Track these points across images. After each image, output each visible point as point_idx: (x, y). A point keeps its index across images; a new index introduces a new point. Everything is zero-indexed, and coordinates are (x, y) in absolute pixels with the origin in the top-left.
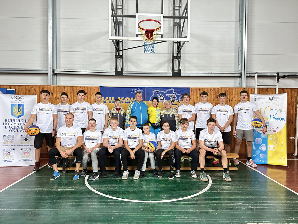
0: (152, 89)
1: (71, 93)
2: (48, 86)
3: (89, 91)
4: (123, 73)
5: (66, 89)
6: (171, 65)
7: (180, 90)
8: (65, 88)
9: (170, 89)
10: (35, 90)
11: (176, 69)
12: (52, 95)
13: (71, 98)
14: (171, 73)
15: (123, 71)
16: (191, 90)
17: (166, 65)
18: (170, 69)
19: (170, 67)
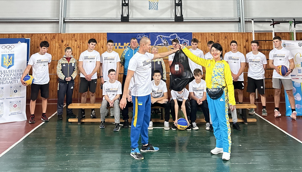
0: (157, 35)
1: (80, 39)
2: (59, 34)
3: (97, 37)
4: (129, 20)
5: (75, 37)
6: (174, 11)
7: (182, 35)
8: (75, 35)
9: (173, 34)
10: (46, 37)
11: (179, 15)
12: (62, 42)
13: (80, 45)
14: (174, 19)
15: (129, 18)
16: (193, 35)
17: (169, 10)
18: (172, 14)
19: (173, 12)
